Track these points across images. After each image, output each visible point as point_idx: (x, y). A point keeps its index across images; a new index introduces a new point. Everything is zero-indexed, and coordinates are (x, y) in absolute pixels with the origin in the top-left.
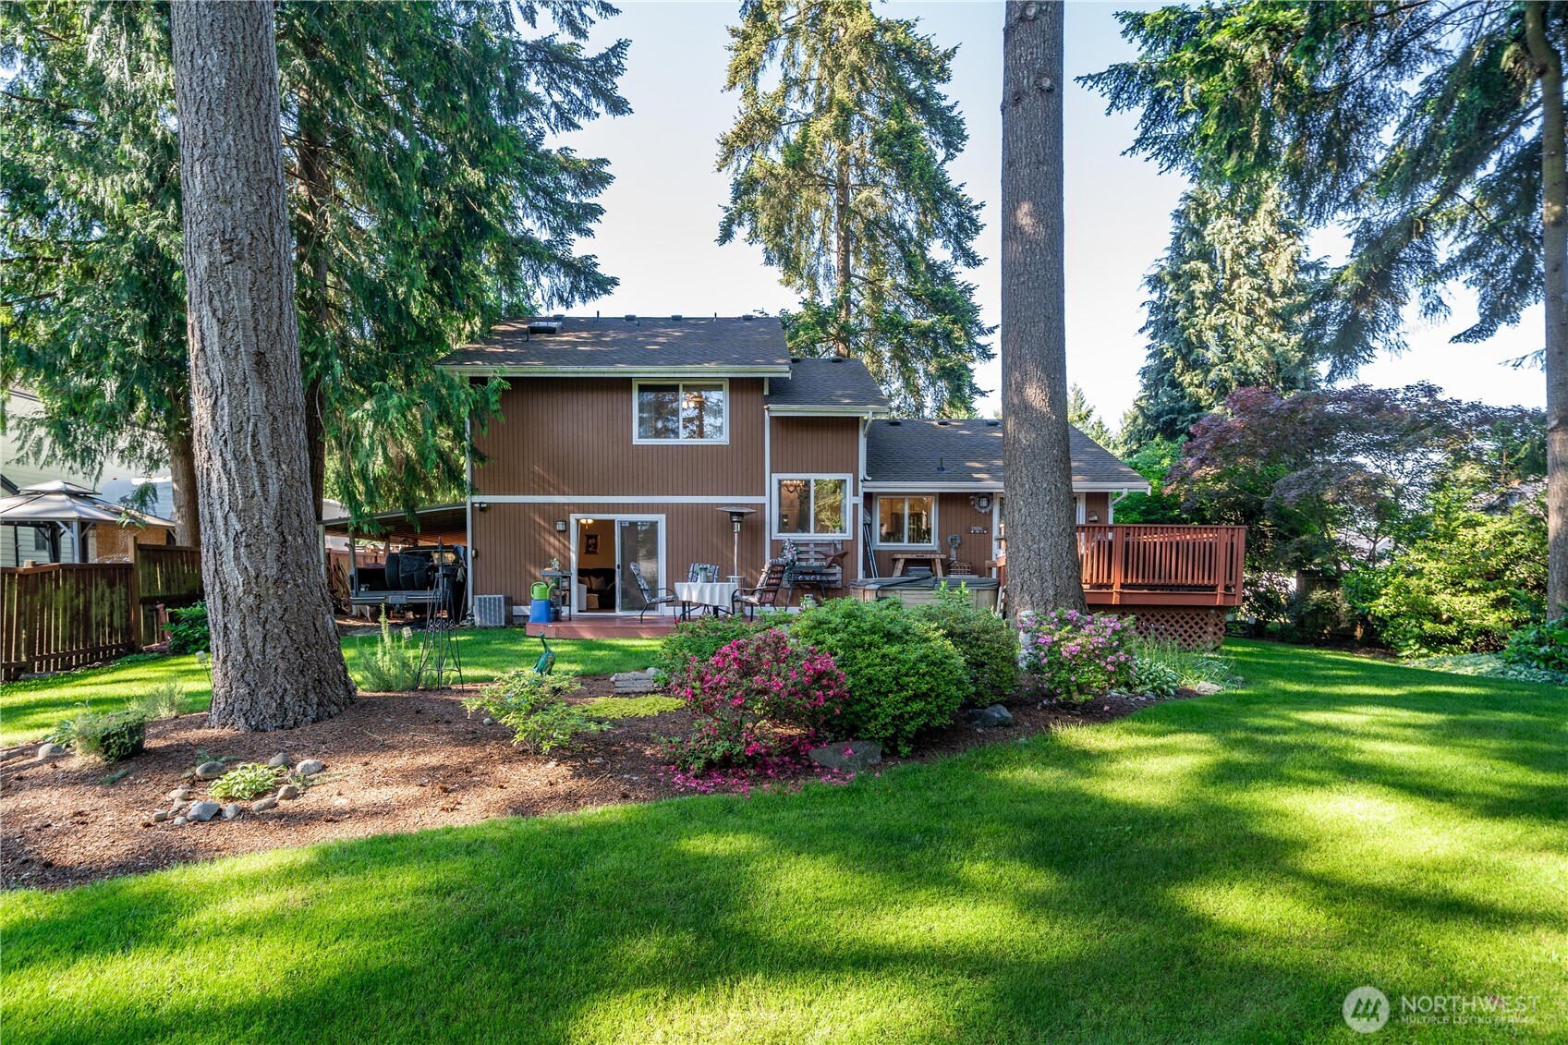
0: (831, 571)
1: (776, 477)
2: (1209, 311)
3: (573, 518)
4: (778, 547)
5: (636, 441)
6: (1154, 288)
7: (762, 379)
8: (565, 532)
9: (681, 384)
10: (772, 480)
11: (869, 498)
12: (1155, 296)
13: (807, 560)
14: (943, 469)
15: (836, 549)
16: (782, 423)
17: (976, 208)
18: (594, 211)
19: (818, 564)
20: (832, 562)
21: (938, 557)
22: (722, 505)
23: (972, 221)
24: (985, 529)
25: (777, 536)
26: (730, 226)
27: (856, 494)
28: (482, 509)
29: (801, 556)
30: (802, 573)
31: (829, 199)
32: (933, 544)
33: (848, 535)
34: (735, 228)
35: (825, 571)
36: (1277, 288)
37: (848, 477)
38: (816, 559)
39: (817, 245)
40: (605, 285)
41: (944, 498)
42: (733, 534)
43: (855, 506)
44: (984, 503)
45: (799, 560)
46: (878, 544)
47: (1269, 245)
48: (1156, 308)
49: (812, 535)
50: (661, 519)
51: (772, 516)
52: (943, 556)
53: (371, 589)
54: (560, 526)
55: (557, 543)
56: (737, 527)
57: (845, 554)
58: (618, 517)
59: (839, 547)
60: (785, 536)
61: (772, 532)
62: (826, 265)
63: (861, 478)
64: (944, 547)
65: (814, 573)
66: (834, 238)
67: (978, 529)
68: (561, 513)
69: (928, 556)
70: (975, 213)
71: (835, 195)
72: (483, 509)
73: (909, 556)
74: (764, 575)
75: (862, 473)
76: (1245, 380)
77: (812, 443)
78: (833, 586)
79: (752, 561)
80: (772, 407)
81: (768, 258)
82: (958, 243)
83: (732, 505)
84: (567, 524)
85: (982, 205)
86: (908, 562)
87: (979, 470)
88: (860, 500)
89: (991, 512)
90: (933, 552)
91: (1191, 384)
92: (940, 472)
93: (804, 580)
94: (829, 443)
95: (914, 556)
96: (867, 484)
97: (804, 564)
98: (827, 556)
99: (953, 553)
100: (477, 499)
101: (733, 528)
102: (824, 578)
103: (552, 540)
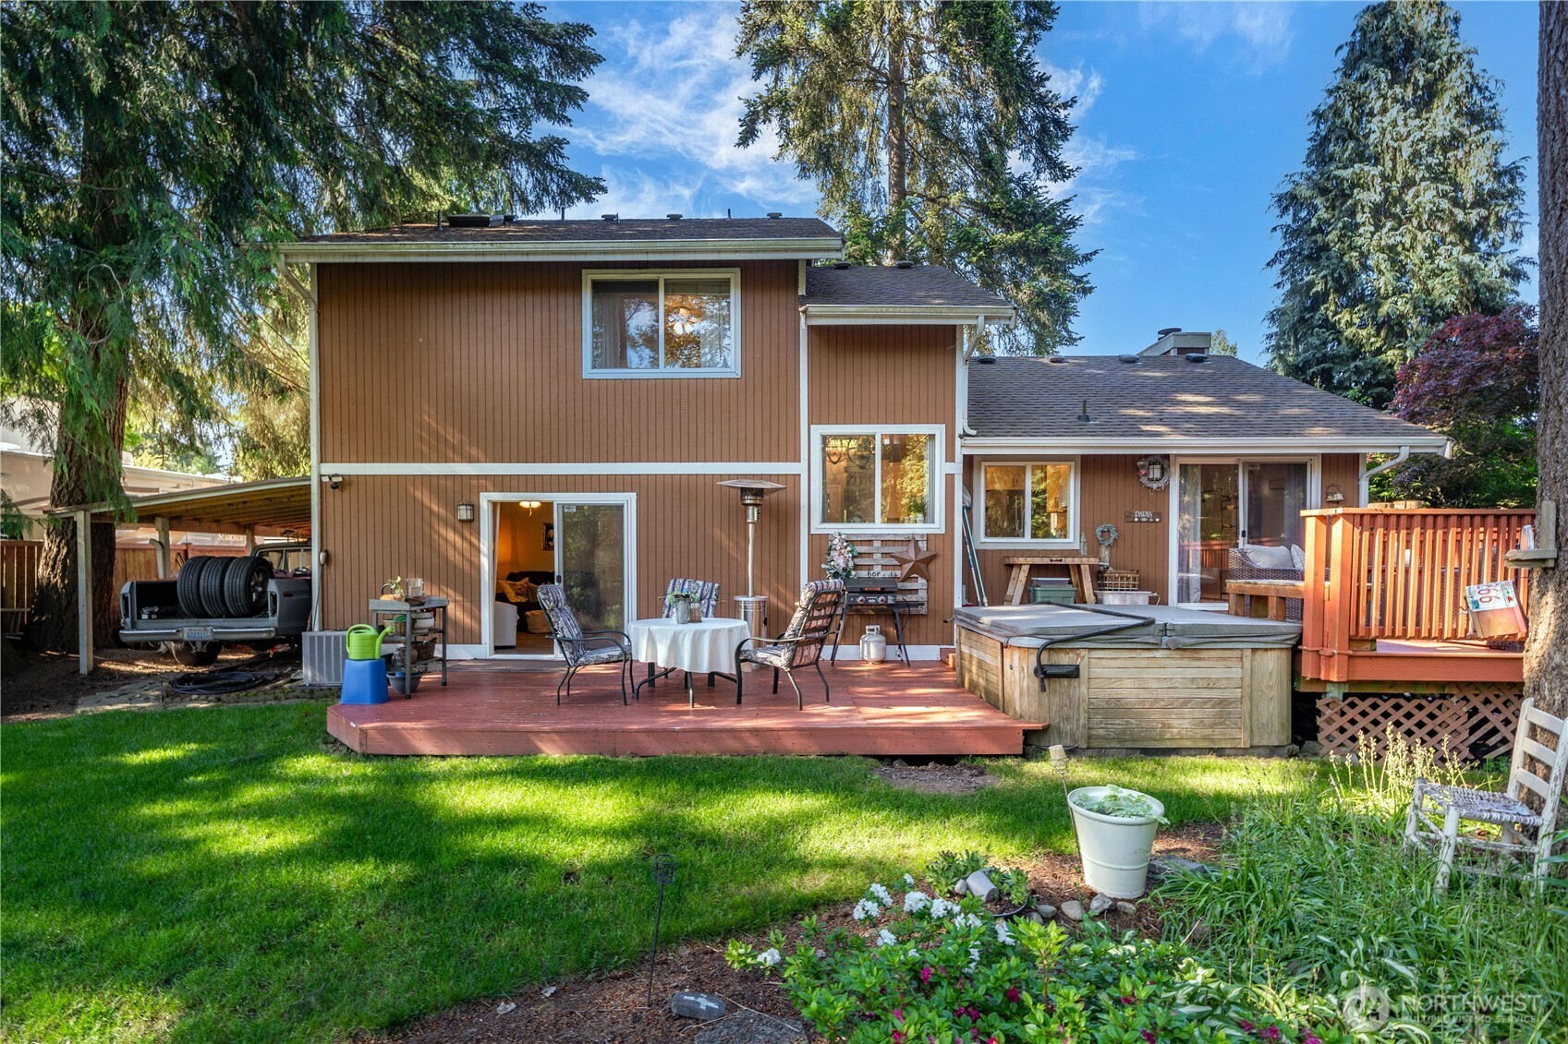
0: (909, 585)
1: (819, 430)
2: (1378, 227)
3: (485, 500)
4: (821, 546)
5: (588, 372)
6: (1286, 209)
7: (796, 262)
8: (473, 522)
9: (662, 276)
10: (812, 436)
11: (969, 462)
12: (1288, 219)
13: (870, 567)
14: (1088, 419)
15: (917, 549)
16: (828, 338)
17: (1065, 106)
18: (575, 96)
19: (887, 574)
20: (912, 570)
21: (1086, 562)
22: (729, 477)
23: (1058, 123)
24: (1157, 514)
25: (819, 527)
26: (754, 122)
27: (950, 457)
28: (335, 486)
29: (859, 561)
30: (862, 592)
31: (878, 102)
32: (1073, 540)
33: (938, 526)
34: (760, 126)
35: (900, 585)
36: (1469, 196)
37: (939, 430)
38: (885, 567)
39: (861, 164)
40: (587, 188)
41: (1091, 466)
42: (746, 525)
43: (950, 479)
44: (1156, 473)
45: (856, 567)
46: (983, 541)
47: (1455, 139)
48: (1291, 233)
49: (879, 527)
50: (629, 500)
51: (812, 496)
52: (1093, 561)
53: (161, 616)
54: (464, 513)
55: (458, 540)
56: (753, 514)
57: (934, 557)
58: (559, 498)
59: (923, 545)
60: (831, 528)
61: (812, 522)
62: (874, 188)
63: (959, 431)
64: (1093, 547)
65: (883, 592)
66: (884, 157)
67: (1145, 515)
68: (465, 490)
69: (1069, 561)
70: (1062, 113)
71: (884, 98)
72: (341, 485)
73: (1037, 561)
74: (798, 615)
75: (961, 423)
76: (1434, 314)
77: (877, 375)
78: (913, 610)
79: (779, 571)
80: (813, 308)
81: (803, 169)
82: (1042, 151)
83: (745, 476)
84: (474, 508)
85: (1074, 101)
86: (1035, 569)
87: (1148, 421)
88: (957, 468)
89: (1167, 487)
90: (1075, 553)
91: (1350, 324)
92: (1082, 423)
93: (866, 604)
94: (904, 374)
95: (1046, 561)
96: (969, 441)
97: (864, 574)
98: (902, 561)
99: (1105, 553)
100: (329, 468)
101: (746, 516)
102: (900, 598)
103: (451, 535)
